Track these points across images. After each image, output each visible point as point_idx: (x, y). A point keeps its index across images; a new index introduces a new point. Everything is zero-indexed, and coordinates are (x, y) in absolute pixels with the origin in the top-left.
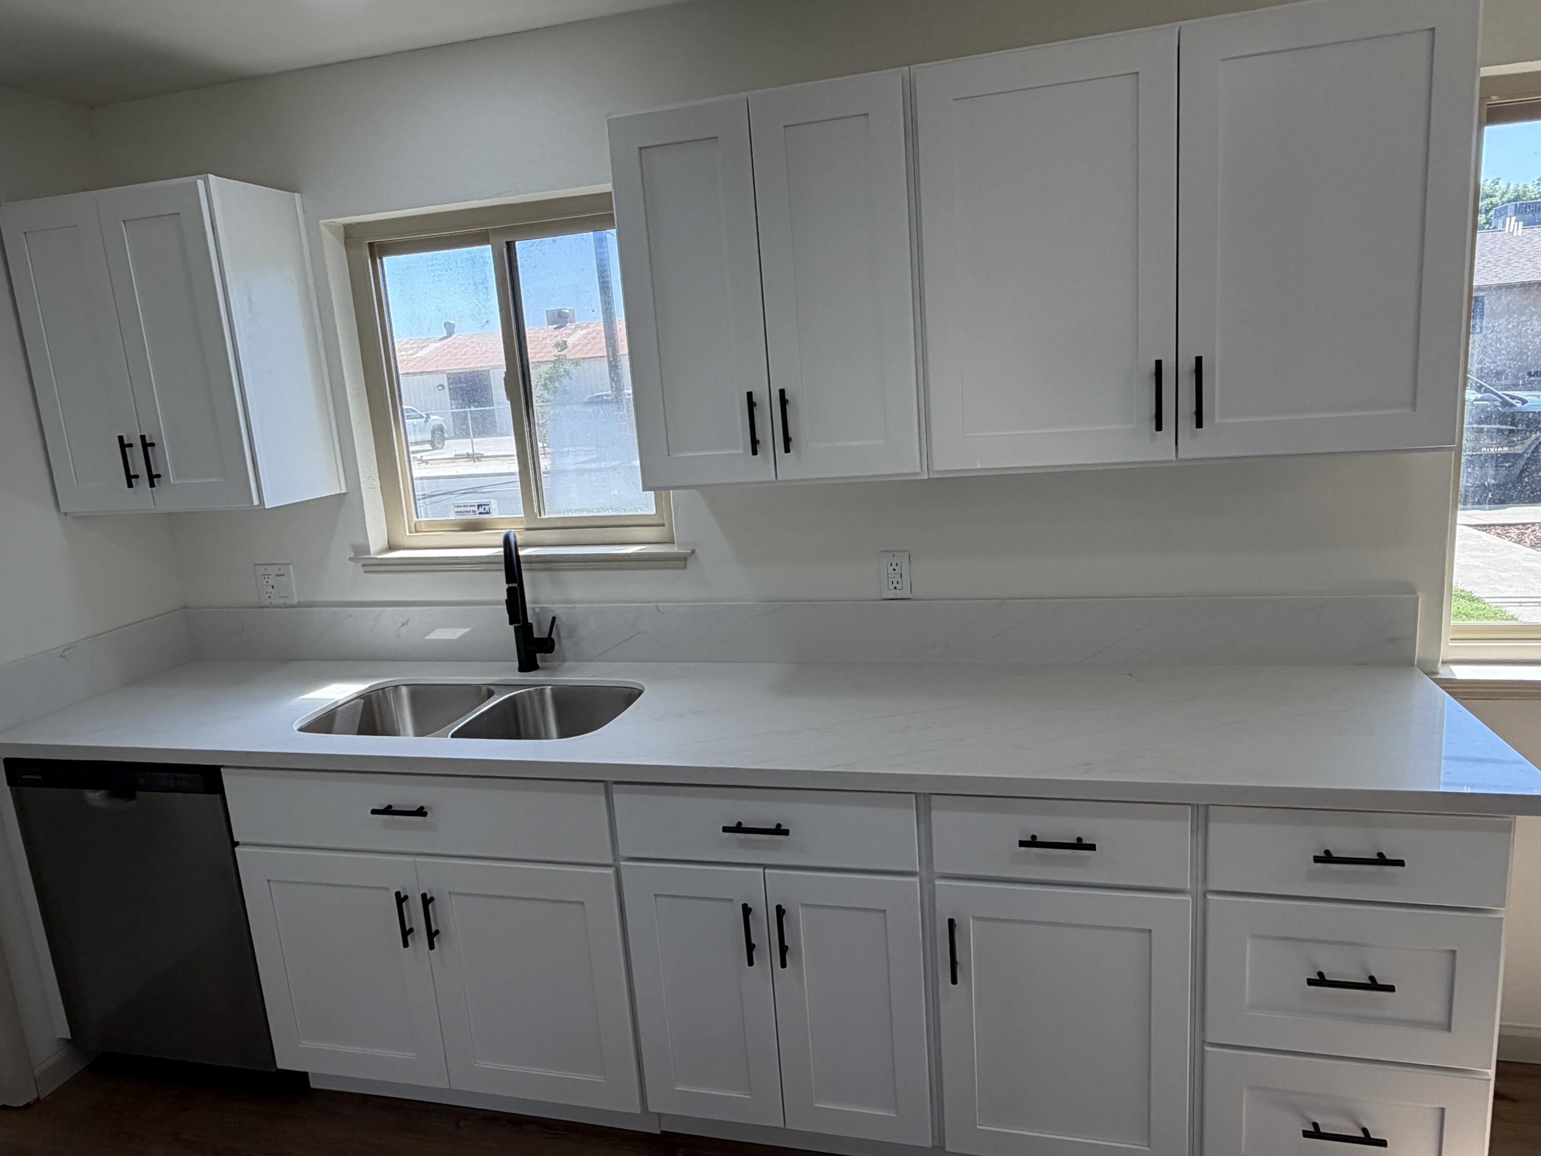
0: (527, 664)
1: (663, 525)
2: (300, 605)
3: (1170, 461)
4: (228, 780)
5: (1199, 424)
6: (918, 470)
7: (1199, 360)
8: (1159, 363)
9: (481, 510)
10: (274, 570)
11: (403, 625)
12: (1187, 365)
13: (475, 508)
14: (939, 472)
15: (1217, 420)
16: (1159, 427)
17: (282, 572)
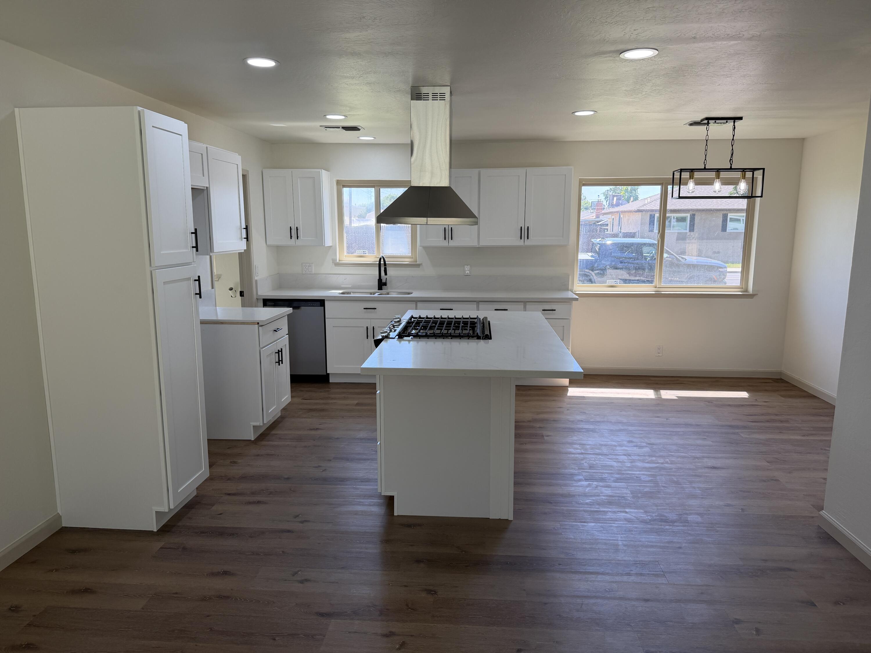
0: (380, 288)
1: (413, 258)
2: (314, 274)
3: (523, 245)
4: (327, 303)
5: (528, 239)
6: (477, 245)
7: (528, 227)
8: (521, 227)
9: (364, 253)
10: (308, 265)
11: (345, 279)
12: (526, 228)
13: (362, 252)
14: (480, 246)
15: (531, 238)
16: (521, 239)
17: (310, 265)
